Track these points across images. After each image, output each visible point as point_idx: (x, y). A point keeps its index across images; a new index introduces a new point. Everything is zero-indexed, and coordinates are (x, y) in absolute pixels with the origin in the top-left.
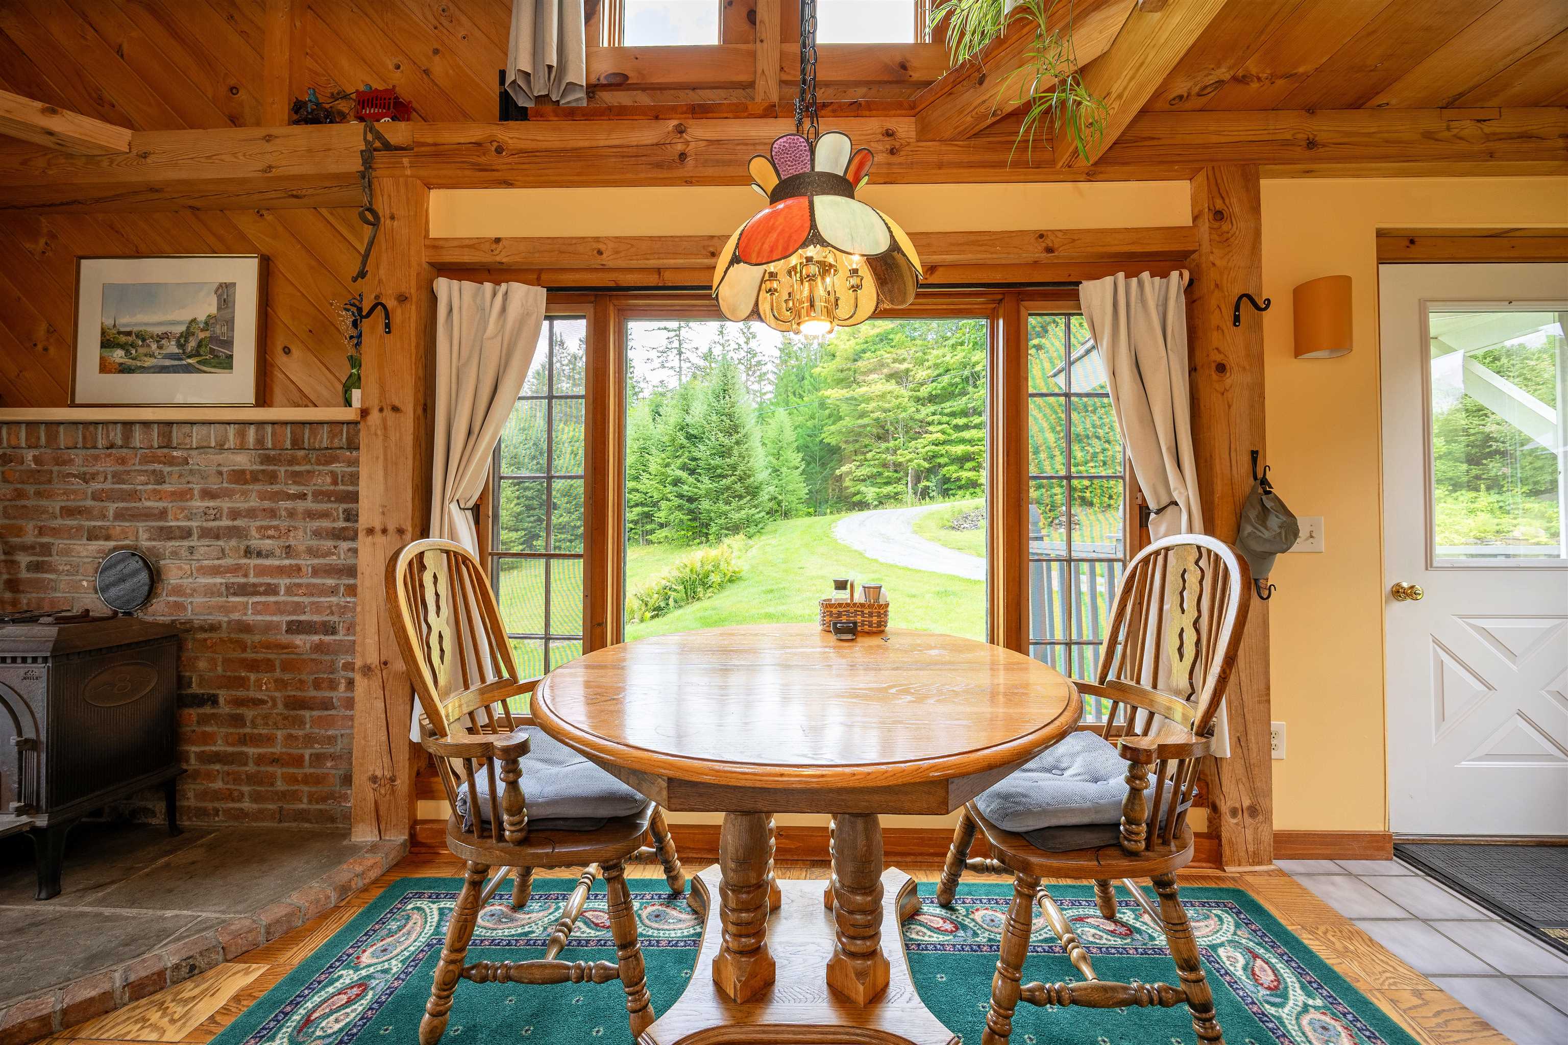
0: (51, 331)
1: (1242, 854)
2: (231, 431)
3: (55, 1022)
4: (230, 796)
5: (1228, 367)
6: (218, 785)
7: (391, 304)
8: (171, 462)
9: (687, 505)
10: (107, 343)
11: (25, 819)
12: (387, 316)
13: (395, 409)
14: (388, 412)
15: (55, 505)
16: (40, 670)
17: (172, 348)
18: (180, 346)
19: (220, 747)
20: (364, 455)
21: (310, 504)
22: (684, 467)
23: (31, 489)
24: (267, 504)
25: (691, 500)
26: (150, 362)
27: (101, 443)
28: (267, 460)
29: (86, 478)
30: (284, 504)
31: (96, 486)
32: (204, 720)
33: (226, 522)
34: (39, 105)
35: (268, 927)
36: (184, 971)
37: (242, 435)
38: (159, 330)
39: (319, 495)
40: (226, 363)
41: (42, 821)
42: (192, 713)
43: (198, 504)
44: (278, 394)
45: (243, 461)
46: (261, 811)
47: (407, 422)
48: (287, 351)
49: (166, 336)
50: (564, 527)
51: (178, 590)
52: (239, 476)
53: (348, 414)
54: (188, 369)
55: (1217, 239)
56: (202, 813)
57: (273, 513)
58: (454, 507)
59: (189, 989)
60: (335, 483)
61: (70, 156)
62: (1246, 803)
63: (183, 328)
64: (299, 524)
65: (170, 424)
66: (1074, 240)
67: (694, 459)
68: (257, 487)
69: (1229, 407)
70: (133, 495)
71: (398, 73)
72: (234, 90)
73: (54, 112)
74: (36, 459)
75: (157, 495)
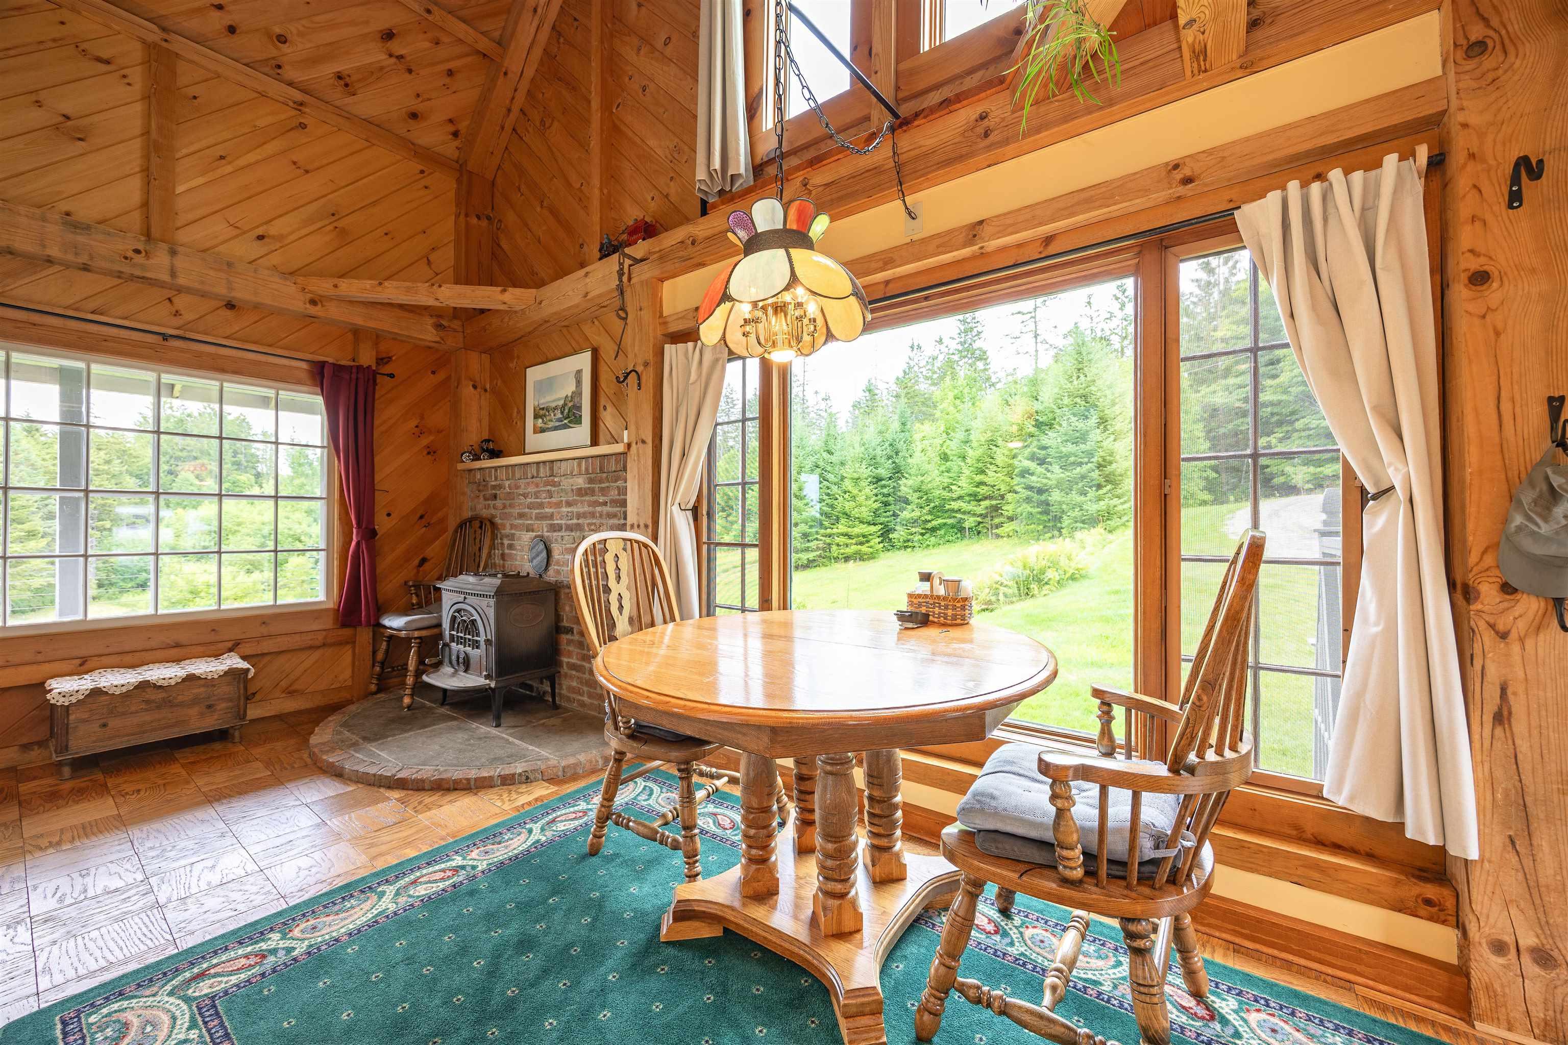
0: (519, 412)
2: (576, 462)
4: (579, 692)
5: (1496, 275)
6: (574, 684)
7: (640, 369)
8: (554, 484)
9: (1036, 497)
10: (536, 417)
11: (487, 682)
12: (639, 379)
13: (643, 442)
14: (640, 444)
15: (516, 511)
16: (492, 602)
17: (559, 415)
18: (562, 413)
19: (574, 660)
20: (629, 476)
21: (608, 509)
22: (1032, 458)
23: (508, 503)
24: (591, 509)
25: (1040, 491)
26: (551, 425)
27: (529, 475)
28: (591, 481)
29: (525, 496)
30: (599, 509)
31: (529, 500)
32: (569, 642)
33: (575, 521)
34: (500, 288)
35: (566, 769)
36: (523, 778)
37: (579, 465)
38: (553, 405)
39: (612, 501)
40: (578, 421)
41: (493, 685)
42: (564, 637)
43: (565, 509)
44: (602, 438)
45: (580, 482)
46: (591, 704)
47: (649, 449)
48: (605, 408)
49: (555, 408)
50: (916, 521)
51: (558, 563)
52: (580, 492)
53: (619, 448)
54: (565, 427)
55: (1474, 85)
56: (569, 700)
57: (593, 515)
58: (676, 508)
59: (523, 788)
60: (619, 494)
62: (1528, 940)
63: (561, 403)
64: (604, 521)
65: (552, 462)
67: (1044, 448)
68: (587, 498)
69: (1499, 334)
70: (541, 506)
71: (653, 204)
72: (582, 246)
73: (505, 291)
74: (510, 487)
75: (550, 505)
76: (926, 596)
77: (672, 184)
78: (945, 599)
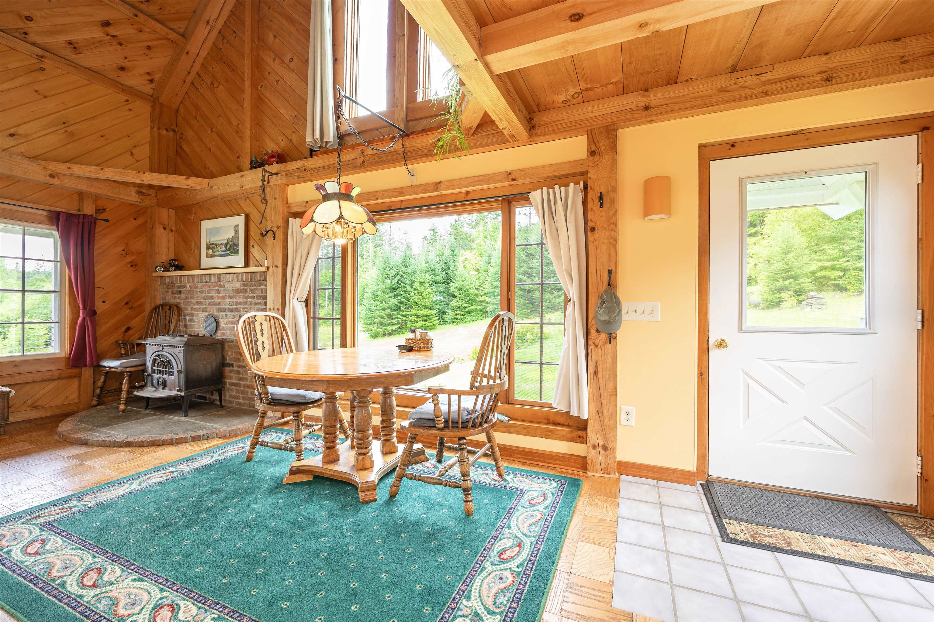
0: (196, 245)
1: (598, 467)
2: (235, 275)
3: (174, 441)
4: (237, 397)
5: (596, 229)
6: (234, 393)
7: (275, 229)
8: (221, 286)
10: (208, 248)
11: (179, 393)
12: (274, 234)
13: (277, 266)
14: (274, 268)
15: (194, 301)
16: (181, 350)
17: (224, 248)
18: (226, 247)
19: (234, 381)
20: (268, 283)
21: (255, 300)
23: (189, 296)
24: (245, 300)
26: (218, 253)
27: (204, 281)
28: (245, 285)
29: (201, 292)
30: (249, 300)
31: (204, 295)
32: (231, 371)
33: (234, 306)
34: (185, 177)
35: (230, 431)
36: (205, 437)
37: (237, 277)
38: (220, 242)
39: (258, 296)
40: (237, 252)
41: (183, 395)
42: (227, 369)
43: (228, 300)
44: (251, 263)
45: (238, 286)
46: (244, 403)
47: (280, 269)
48: (253, 247)
49: (221, 244)
51: (223, 329)
52: (238, 291)
53: (262, 269)
54: (228, 255)
55: (592, 165)
56: (230, 402)
57: (246, 303)
58: (295, 301)
59: (205, 442)
60: (262, 293)
61: (195, 190)
62: (601, 443)
63: (226, 241)
64: (253, 307)
65: (220, 274)
66: (525, 174)
68: (242, 294)
69: (597, 248)
70: (212, 298)
71: (283, 143)
72: (238, 157)
73: (188, 178)
74: (190, 287)
75: (218, 298)
76: (412, 339)
77: (294, 135)
78: (420, 340)
